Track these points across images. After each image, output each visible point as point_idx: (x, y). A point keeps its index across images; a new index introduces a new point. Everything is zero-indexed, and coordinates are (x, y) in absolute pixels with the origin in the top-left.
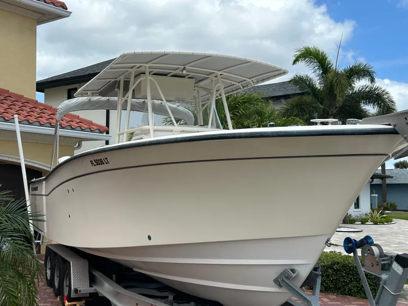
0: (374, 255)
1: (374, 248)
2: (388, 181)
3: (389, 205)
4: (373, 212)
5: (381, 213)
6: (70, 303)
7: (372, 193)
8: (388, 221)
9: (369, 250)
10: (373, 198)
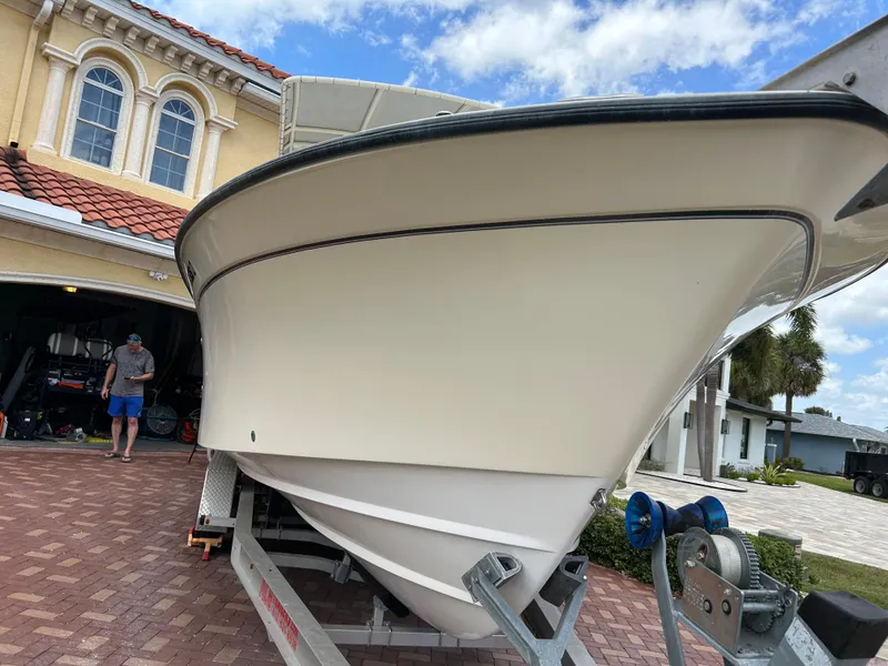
0: (718, 570)
1: (722, 544)
2: (795, 428)
3: (792, 462)
4: (768, 467)
5: (779, 470)
6: (195, 540)
7: (767, 442)
8: (789, 483)
9: (703, 548)
10: (769, 450)
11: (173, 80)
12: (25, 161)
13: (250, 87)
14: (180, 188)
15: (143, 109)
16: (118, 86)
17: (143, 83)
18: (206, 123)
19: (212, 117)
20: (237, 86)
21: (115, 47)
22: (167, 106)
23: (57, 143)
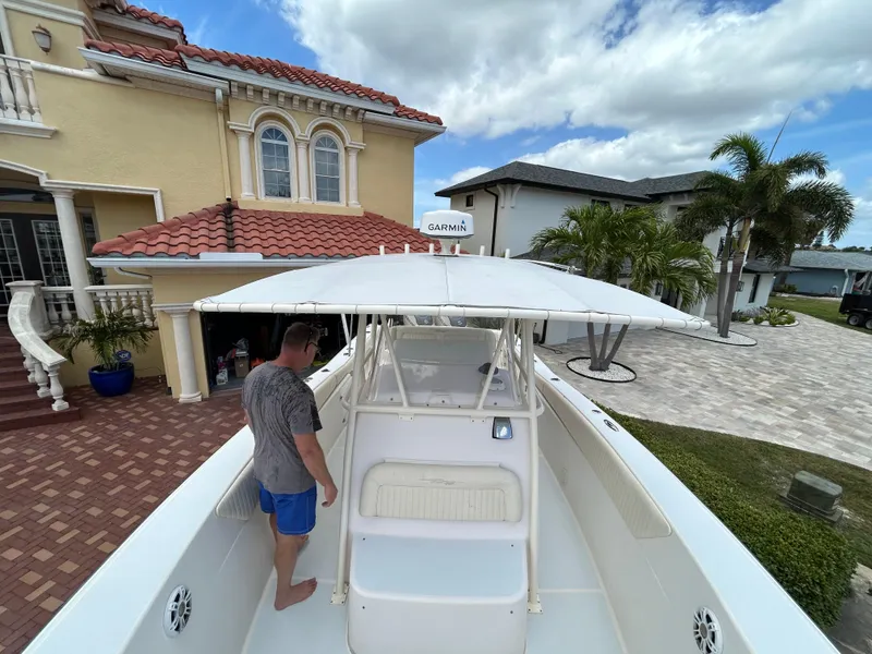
11: (317, 124)
12: (237, 209)
13: (369, 116)
14: (338, 200)
15: (302, 151)
16: (284, 139)
17: (298, 132)
18: (346, 148)
19: (347, 145)
20: (360, 116)
21: (273, 111)
22: (318, 144)
23: (255, 190)
